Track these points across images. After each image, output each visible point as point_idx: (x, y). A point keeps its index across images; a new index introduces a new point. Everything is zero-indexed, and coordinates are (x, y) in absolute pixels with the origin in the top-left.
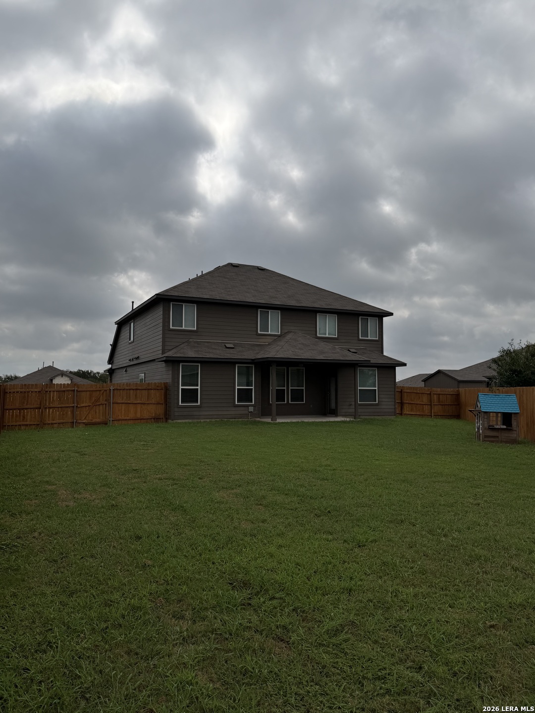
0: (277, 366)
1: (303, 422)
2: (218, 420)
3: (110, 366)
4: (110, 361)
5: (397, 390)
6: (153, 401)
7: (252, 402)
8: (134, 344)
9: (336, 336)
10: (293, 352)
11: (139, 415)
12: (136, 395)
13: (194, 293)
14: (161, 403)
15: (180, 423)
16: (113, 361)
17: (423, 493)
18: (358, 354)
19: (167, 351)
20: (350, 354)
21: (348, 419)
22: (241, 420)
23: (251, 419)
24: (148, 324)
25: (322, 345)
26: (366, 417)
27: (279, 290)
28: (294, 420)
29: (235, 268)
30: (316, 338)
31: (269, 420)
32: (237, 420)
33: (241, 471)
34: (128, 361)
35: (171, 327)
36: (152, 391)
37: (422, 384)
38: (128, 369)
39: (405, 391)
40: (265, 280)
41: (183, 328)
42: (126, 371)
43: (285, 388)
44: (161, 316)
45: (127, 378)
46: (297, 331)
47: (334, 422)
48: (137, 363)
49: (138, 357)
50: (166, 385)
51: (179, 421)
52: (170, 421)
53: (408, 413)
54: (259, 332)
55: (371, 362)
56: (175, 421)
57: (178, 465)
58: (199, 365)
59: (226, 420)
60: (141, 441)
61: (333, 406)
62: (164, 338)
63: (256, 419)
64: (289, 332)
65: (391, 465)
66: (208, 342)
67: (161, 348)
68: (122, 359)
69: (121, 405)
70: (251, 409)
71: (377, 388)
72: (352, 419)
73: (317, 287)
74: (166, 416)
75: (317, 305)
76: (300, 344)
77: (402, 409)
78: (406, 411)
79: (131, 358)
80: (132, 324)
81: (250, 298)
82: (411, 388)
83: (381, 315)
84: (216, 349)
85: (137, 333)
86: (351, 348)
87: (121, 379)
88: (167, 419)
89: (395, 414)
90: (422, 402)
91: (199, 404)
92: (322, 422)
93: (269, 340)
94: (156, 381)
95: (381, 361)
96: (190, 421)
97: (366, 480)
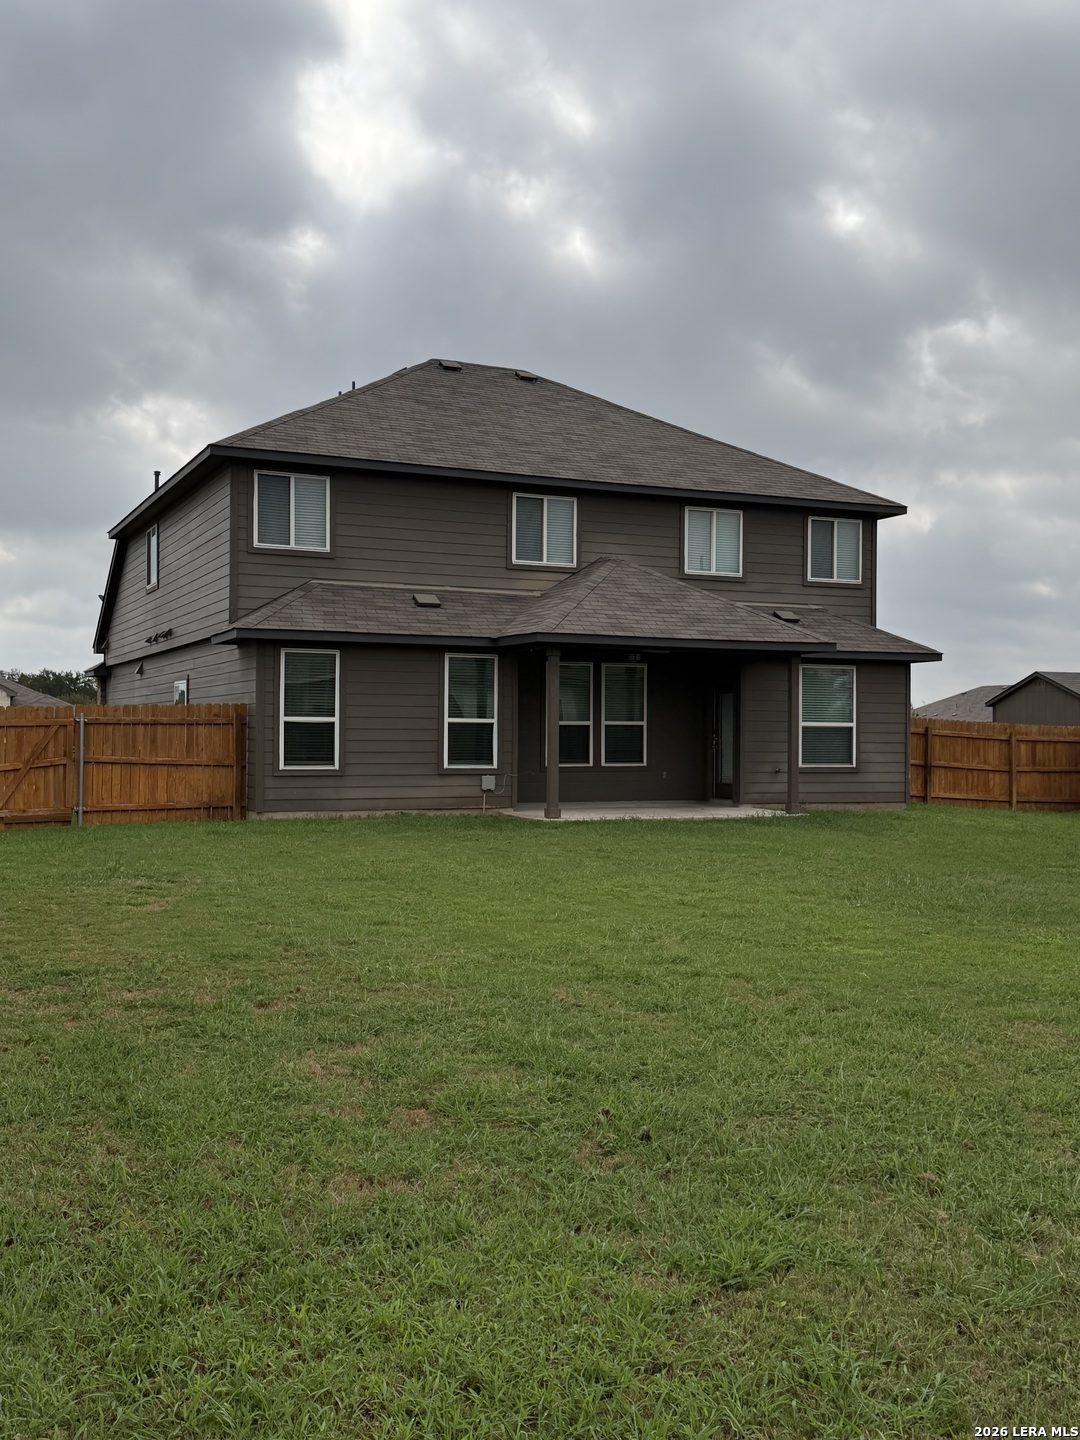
0: (562, 659)
1: (635, 821)
2: (393, 813)
3: (99, 659)
4: (102, 642)
5: (913, 730)
6: (205, 759)
7: (492, 763)
8: (158, 594)
9: (740, 574)
10: (609, 617)
11: (162, 798)
12: (153, 741)
13: (324, 444)
14: (227, 763)
15: (281, 820)
16: (108, 644)
17: (971, 1060)
18: (803, 626)
19: (245, 612)
20: (777, 624)
21: (768, 813)
22: (457, 813)
23: (490, 812)
24: (194, 534)
25: (697, 598)
26: (820, 806)
27: (574, 438)
28: (611, 815)
29: (449, 373)
30: (681, 579)
31: (538, 815)
32: (447, 813)
33: (399, 981)
34: (144, 644)
35: (256, 543)
36: (201, 728)
37: (986, 715)
38: (145, 668)
39: (937, 732)
40: (535, 409)
41: (293, 546)
42: (141, 672)
43: (590, 723)
44: (227, 512)
45: (145, 692)
46: (621, 557)
47: (727, 820)
48: (167, 649)
49: (168, 634)
50: (241, 712)
51: (279, 816)
52: (252, 816)
53: (942, 794)
54: (514, 560)
55: (839, 648)
56: (265, 816)
57: (213, 956)
58: (338, 654)
59: (415, 813)
60: (137, 877)
61: (727, 775)
62: (235, 574)
63: (501, 811)
64: (601, 561)
65: (877, 958)
66: (362, 588)
67: (226, 604)
68: (130, 641)
69: (109, 767)
70: (489, 782)
71: (853, 725)
72: (779, 813)
73: (686, 431)
74: (240, 803)
75: (683, 483)
76: (631, 595)
77: (926, 782)
78: (937, 790)
79: (152, 633)
80: (154, 540)
81: (487, 461)
82: (953, 724)
83: (870, 513)
84: (385, 608)
85: (167, 561)
86: (782, 609)
87: (129, 692)
88: (244, 811)
89: (906, 798)
90: (985, 762)
91: (337, 766)
92: (692, 821)
93: (543, 583)
94: (214, 701)
95: (867, 646)
96: (312, 815)
97: (792, 1011)
